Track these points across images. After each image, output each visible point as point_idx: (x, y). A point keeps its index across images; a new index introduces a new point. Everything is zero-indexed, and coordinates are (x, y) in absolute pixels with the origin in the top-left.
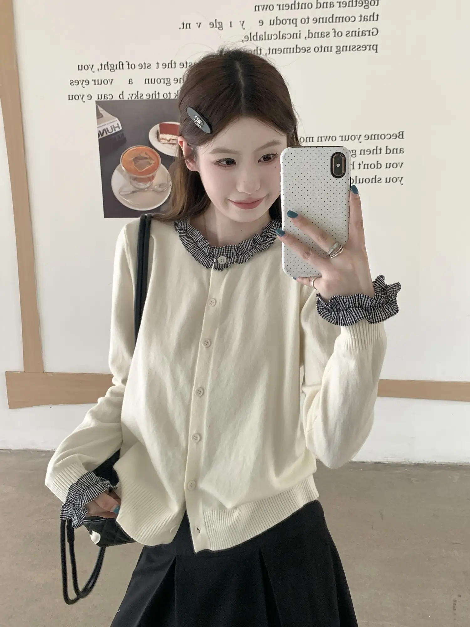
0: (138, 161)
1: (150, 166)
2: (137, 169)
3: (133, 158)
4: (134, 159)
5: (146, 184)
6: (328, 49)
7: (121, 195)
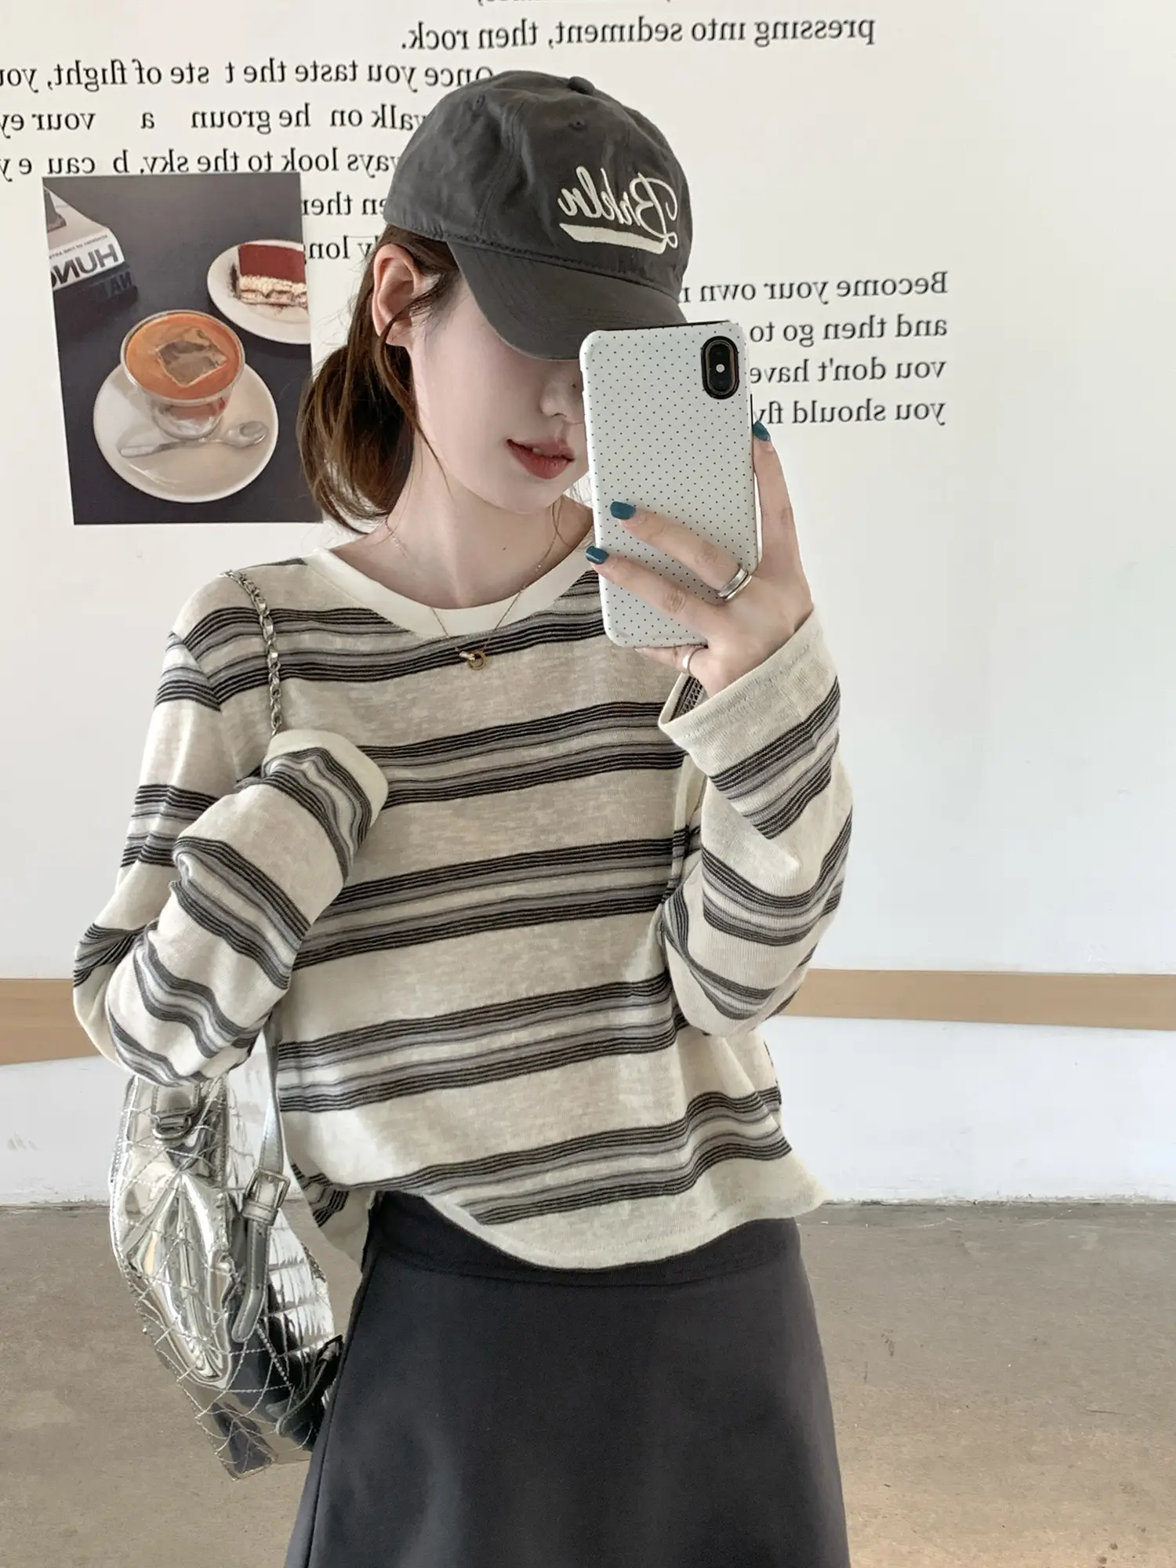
0: (177, 355)
1: (214, 370)
2: (174, 380)
3: (157, 350)
4: (161, 351)
5: (200, 424)
6: (733, 31)
7: (123, 456)
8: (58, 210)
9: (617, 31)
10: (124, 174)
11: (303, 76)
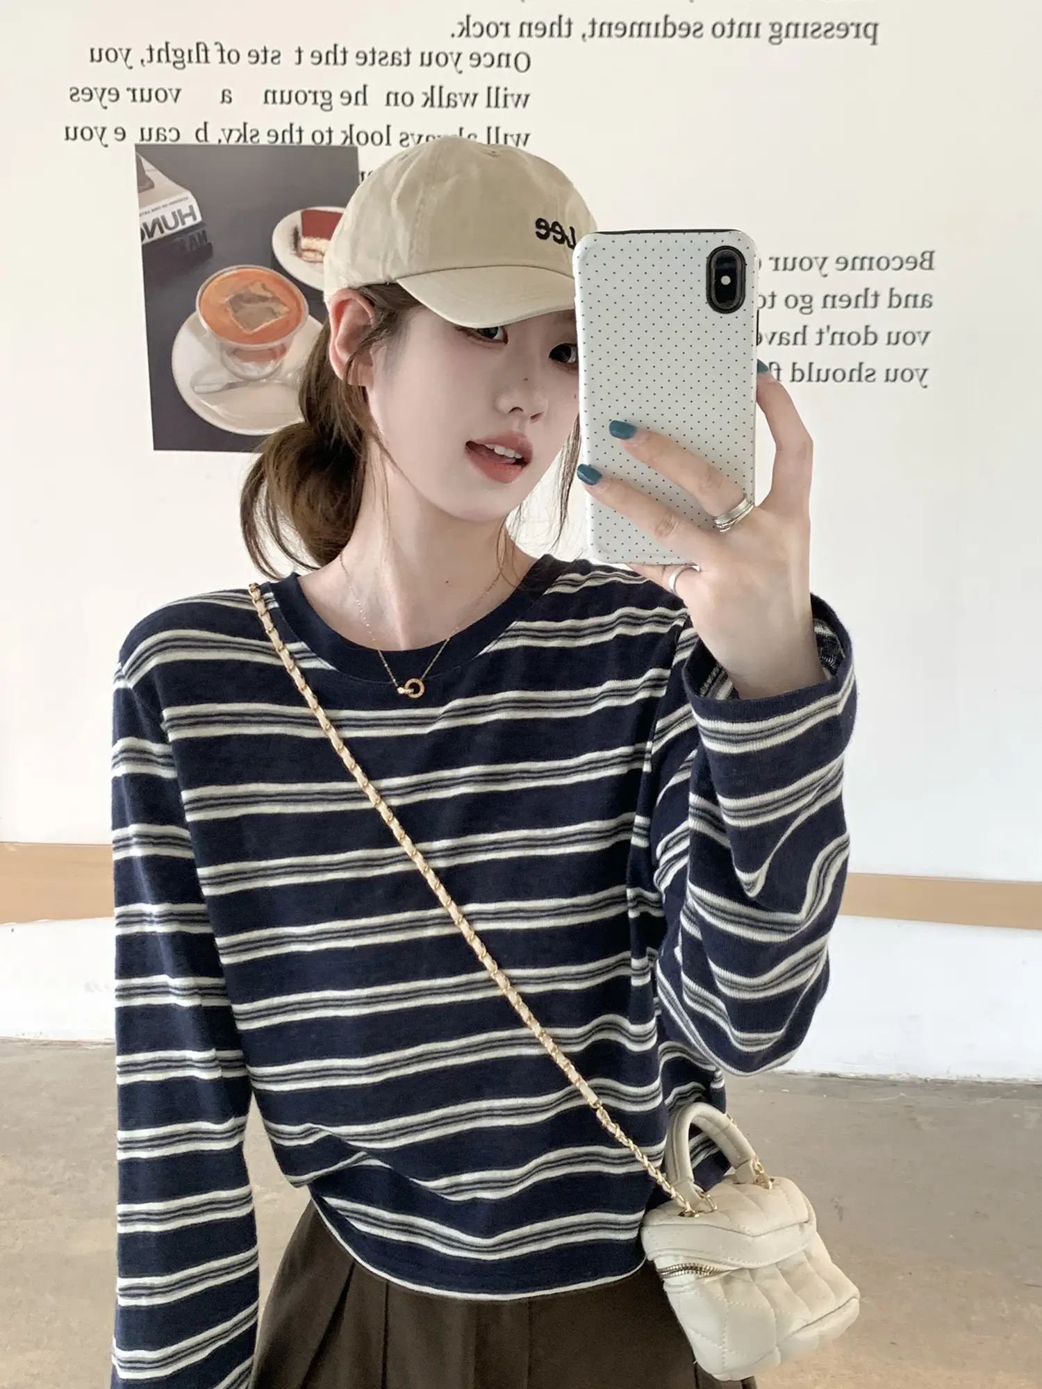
0: (243, 304)
1: (277, 319)
2: (241, 327)
3: (227, 299)
4: (232, 302)
5: (262, 367)
6: (749, 30)
7: (195, 392)
8: (147, 173)
9: (644, 28)
10: (204, 143)
11: (362, 61)
